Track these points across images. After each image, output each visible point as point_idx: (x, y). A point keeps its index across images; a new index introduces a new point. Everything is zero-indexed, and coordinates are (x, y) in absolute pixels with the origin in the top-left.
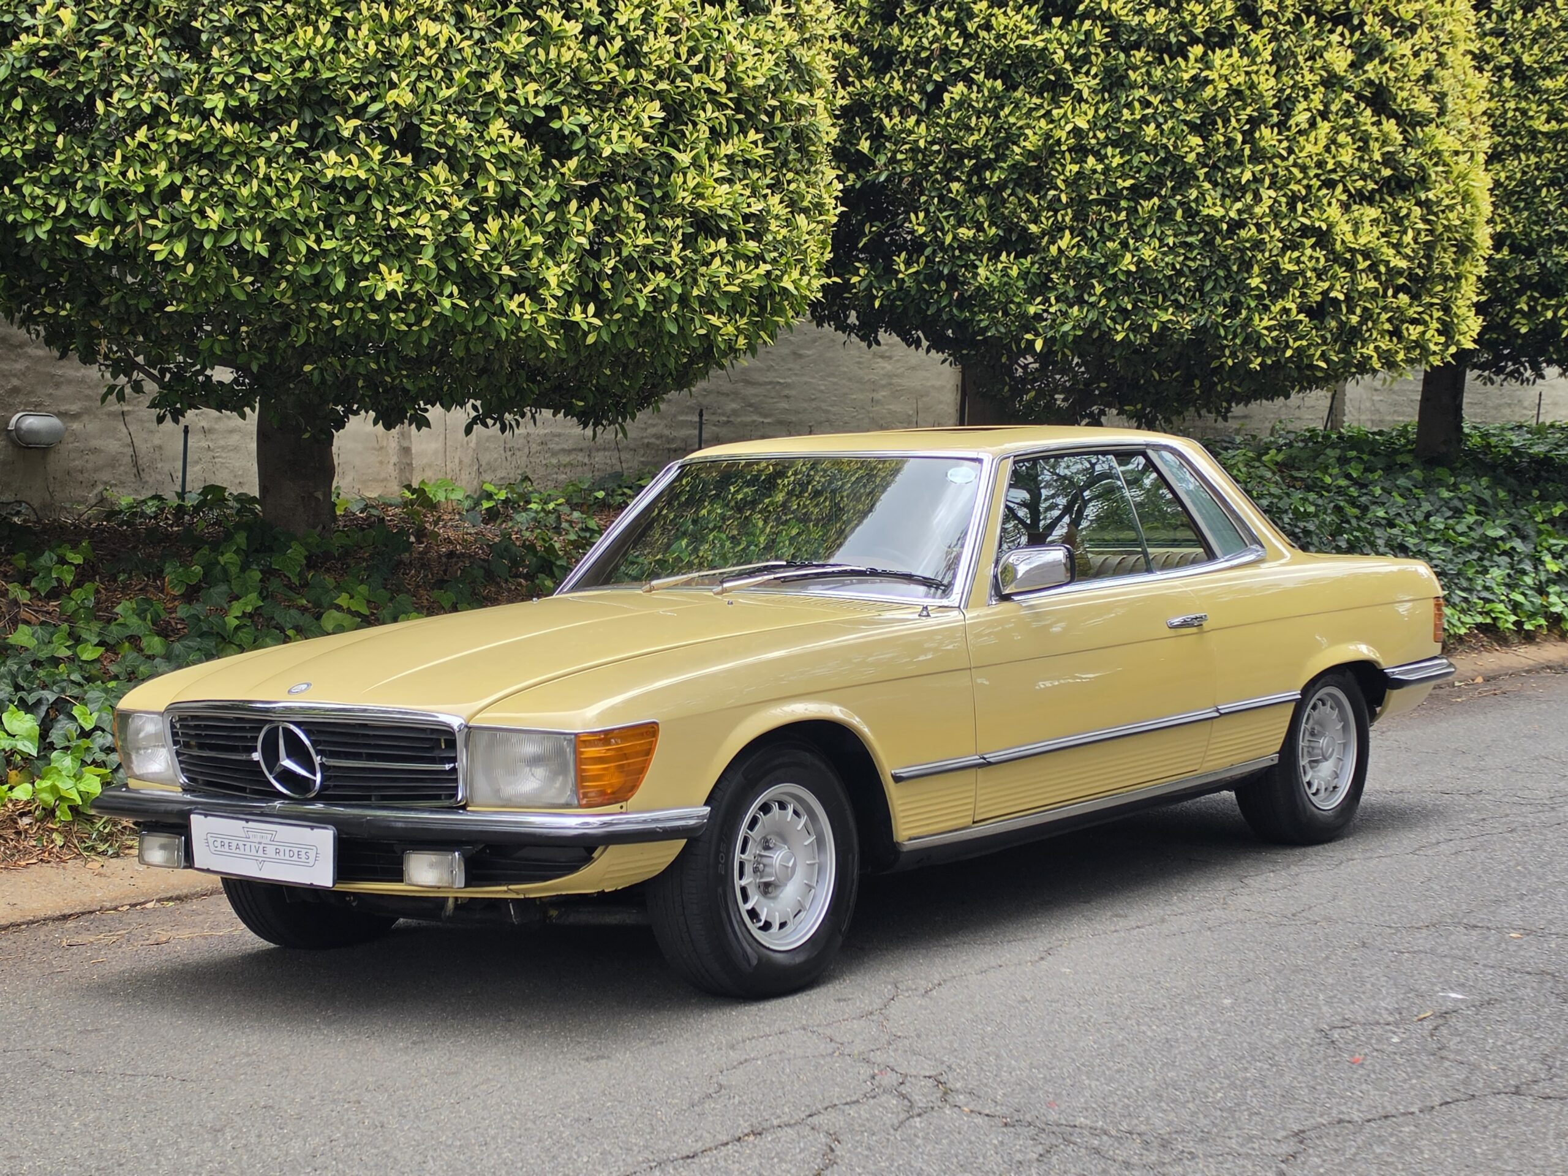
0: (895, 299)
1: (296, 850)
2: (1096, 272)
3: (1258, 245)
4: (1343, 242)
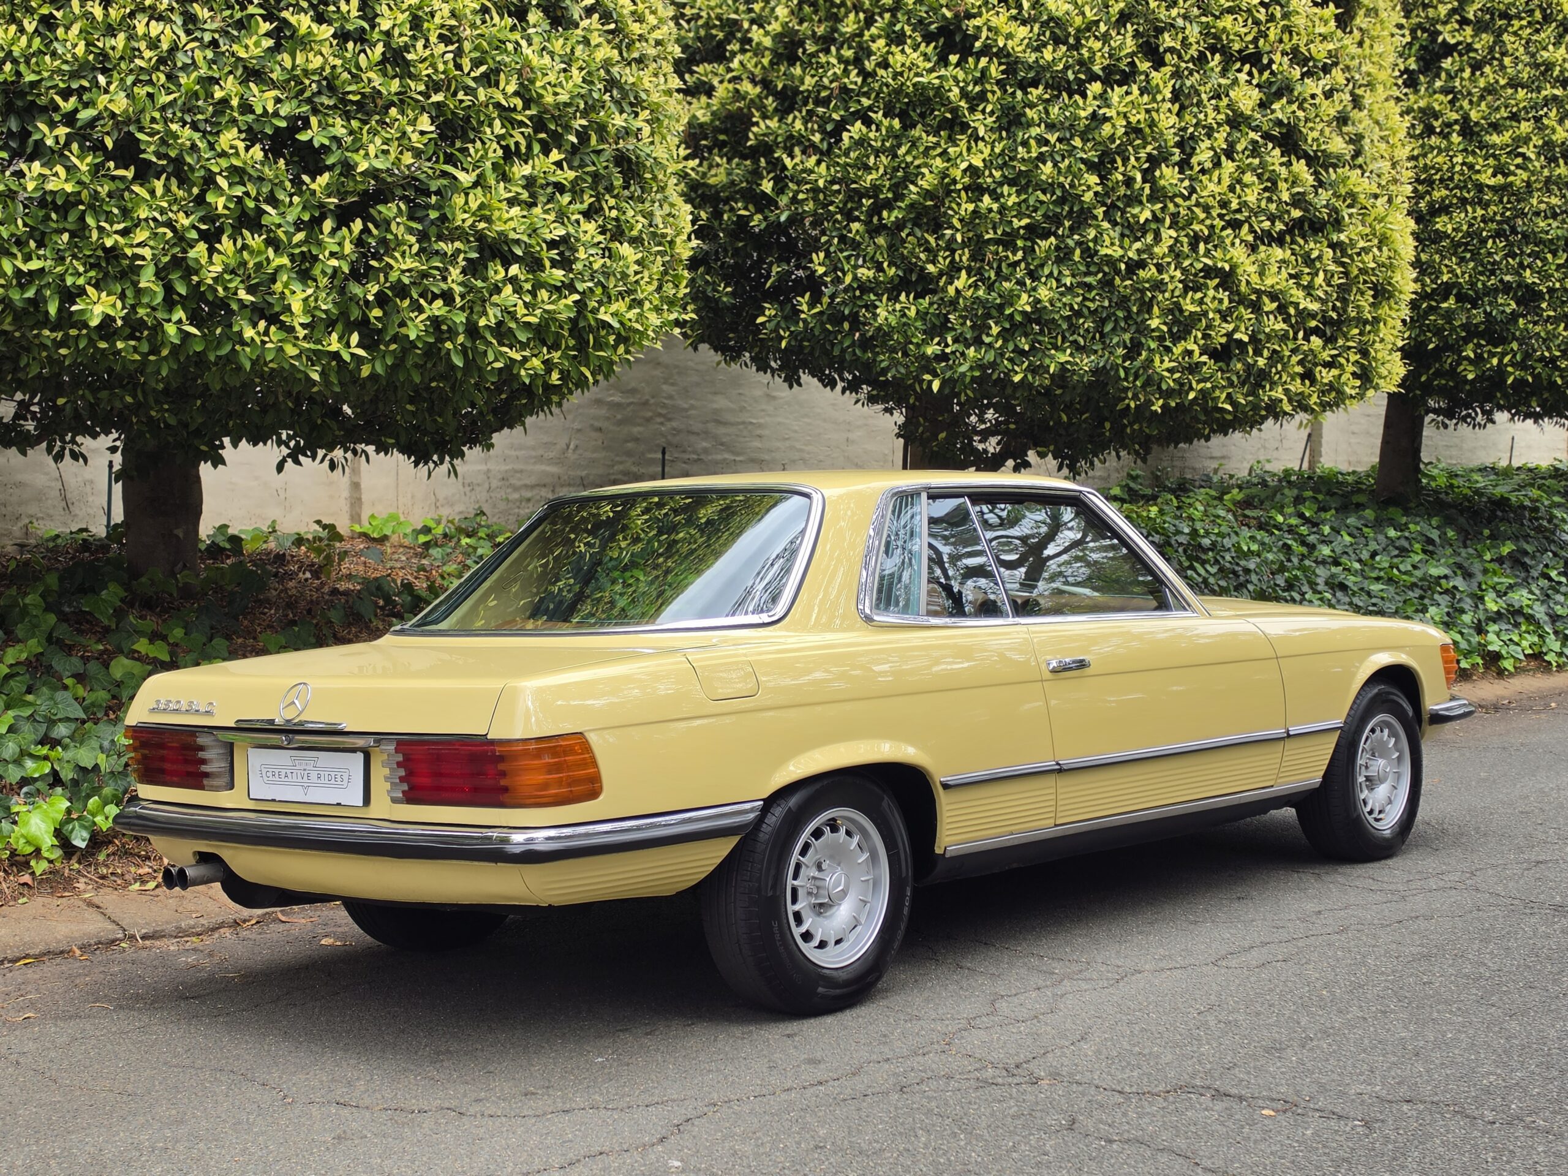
0: (802, 340)
2: (994, 313)
3: (1159, 286)
4: (1248, 282)
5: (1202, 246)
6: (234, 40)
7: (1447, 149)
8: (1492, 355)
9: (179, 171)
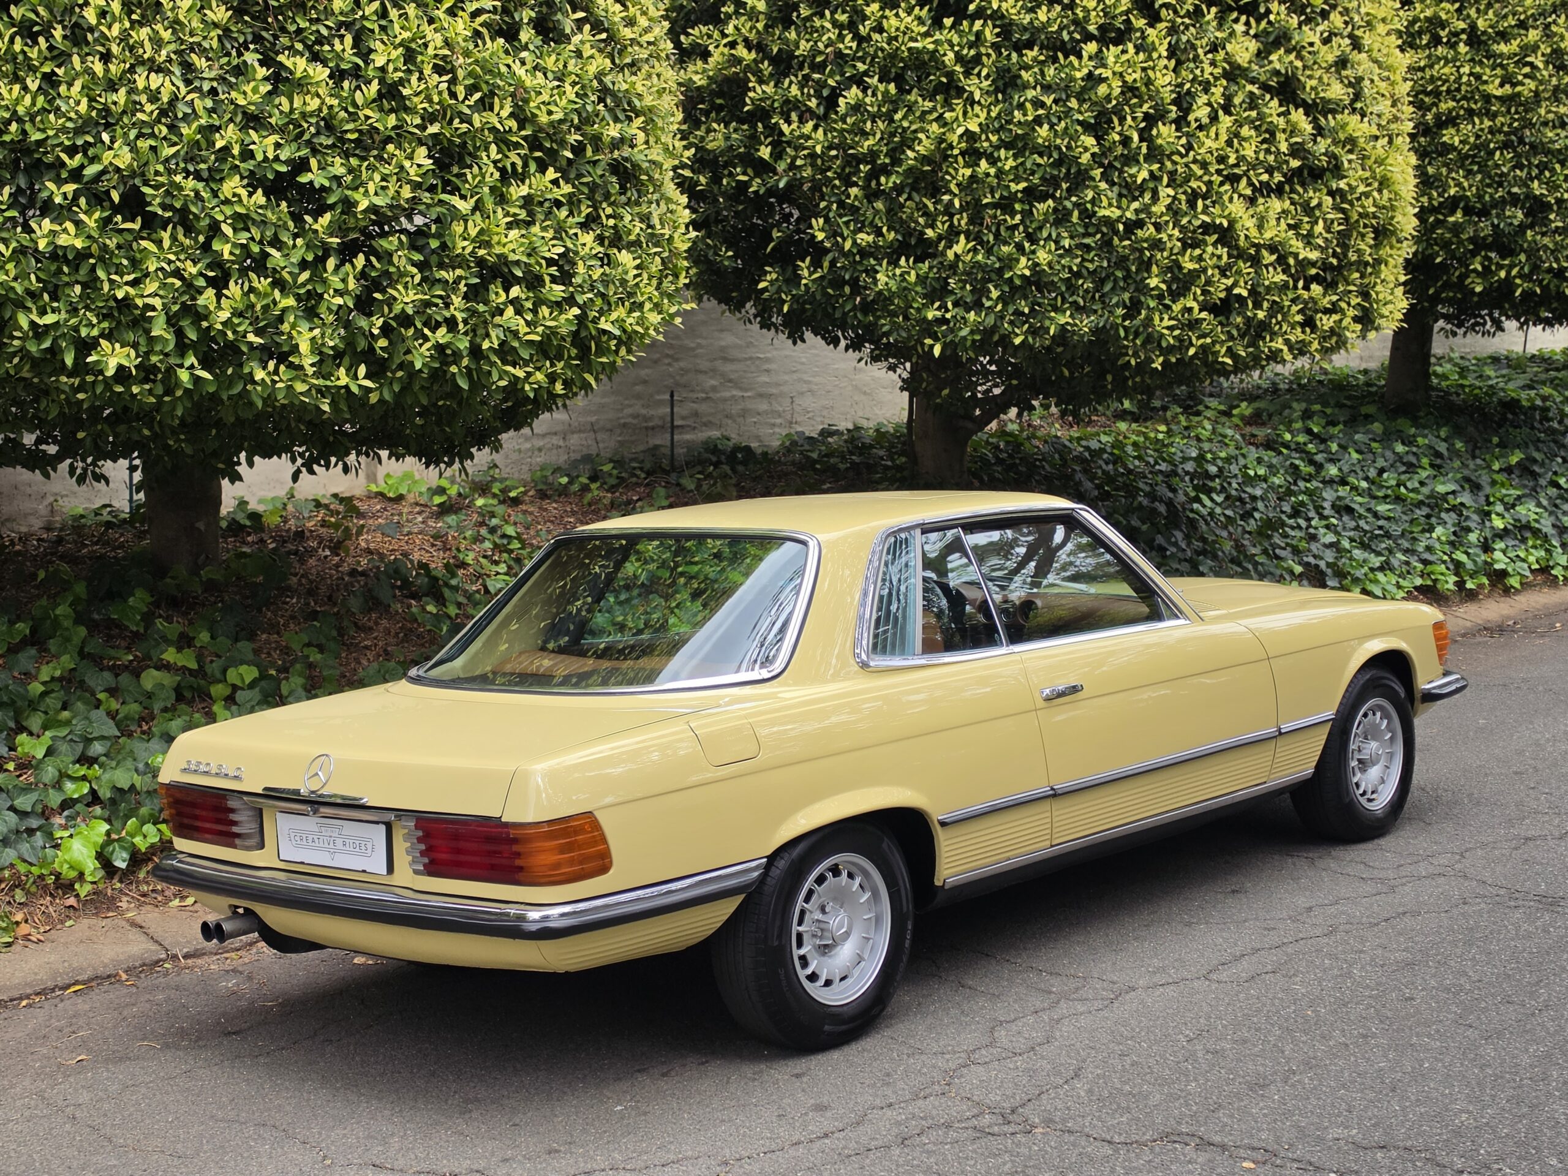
2: (992, 275)
3: (1157, 245)
4: (1247, 237)
5: (1200, 203)
6: (231, 86)
7: (1454, 60)
8: (1500, 267)
9: (185, 220)
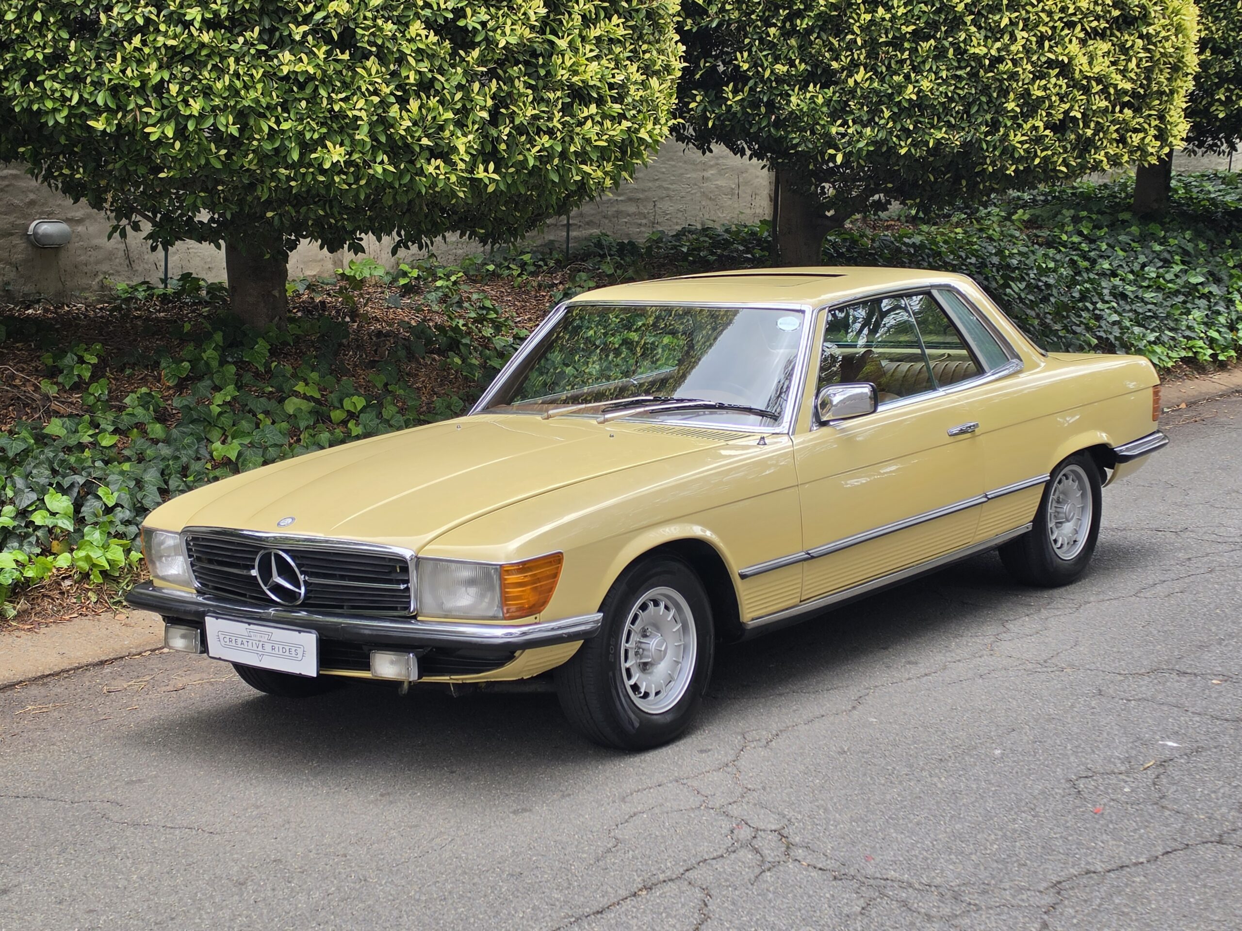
0: (724, 120)
1: (287, 648)
2: (885, 99)
3: (1013, 76)
4: (1081, 71)
5: (1046, 43)
8: (1239, 97)
